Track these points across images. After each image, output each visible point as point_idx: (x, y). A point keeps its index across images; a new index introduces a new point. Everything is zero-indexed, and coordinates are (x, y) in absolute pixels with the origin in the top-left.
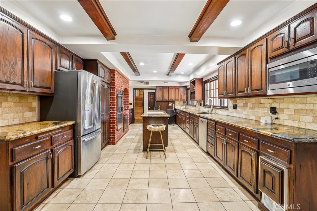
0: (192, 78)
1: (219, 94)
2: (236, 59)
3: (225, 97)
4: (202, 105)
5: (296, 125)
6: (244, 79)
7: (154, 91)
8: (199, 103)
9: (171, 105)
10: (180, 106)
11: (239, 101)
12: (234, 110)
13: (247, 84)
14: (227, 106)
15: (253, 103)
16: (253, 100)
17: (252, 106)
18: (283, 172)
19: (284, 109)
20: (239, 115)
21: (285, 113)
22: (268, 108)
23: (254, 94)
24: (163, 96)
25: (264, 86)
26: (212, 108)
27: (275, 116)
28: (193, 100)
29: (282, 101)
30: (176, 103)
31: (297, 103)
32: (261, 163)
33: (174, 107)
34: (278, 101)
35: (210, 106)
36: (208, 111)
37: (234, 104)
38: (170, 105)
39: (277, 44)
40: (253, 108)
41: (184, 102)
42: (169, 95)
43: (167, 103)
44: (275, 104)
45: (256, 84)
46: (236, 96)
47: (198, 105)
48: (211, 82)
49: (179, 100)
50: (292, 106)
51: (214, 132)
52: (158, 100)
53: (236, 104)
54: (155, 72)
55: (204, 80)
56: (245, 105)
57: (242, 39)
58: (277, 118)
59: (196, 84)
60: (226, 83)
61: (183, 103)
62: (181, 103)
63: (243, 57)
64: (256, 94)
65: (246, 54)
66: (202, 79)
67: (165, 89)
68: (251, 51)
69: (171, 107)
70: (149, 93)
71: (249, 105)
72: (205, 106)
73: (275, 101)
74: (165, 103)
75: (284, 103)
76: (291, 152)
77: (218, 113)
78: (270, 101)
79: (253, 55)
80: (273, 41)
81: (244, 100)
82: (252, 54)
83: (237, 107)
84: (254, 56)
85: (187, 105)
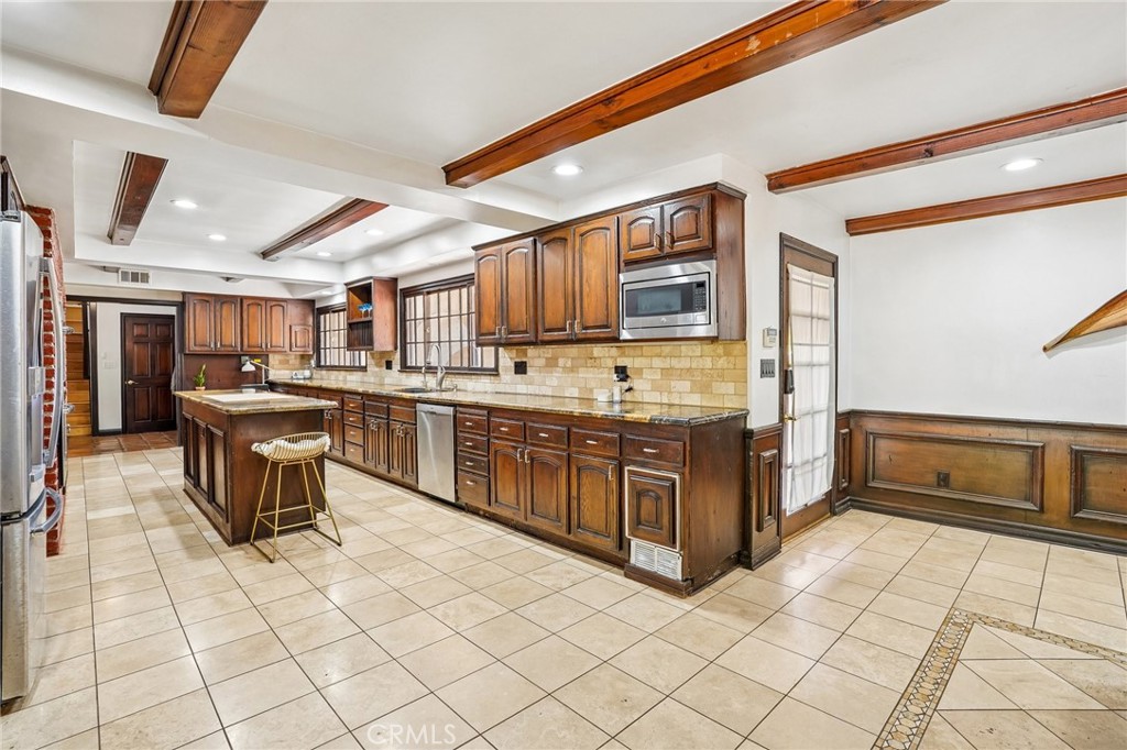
0: (357, 273)
1: (479, 334)
2: (539, 245)
3: (503, 341)
4: (396, 366)
5: (665, 401)
6: (563, 301)
7: (172, 311)
8: (381, 358)
9: (253, 368)
10: (288, 372)
11: (531, 351)
12: (519, 376)
13: (570, 311)
14: (493, 366)
15: (572, 359)
16: (573, 350)
17: (569, 364)
18: (674, 485)
19: (642, 369)
20: (531, 389)
21: (644, 376)
22: (610, 368)
23: (588, 336)
24: (218, 333)
25: (613, 320)
26: (440, 375)
27: (626, 385)
28: (354, 350)
29: (638, 352)
30: (274, 359)
31: (665, 357)
32: (629, 477)
33: (267, 377)
34: (632, 352)
35: (431, 370)
36: (425, 383)
37: (517, 360)
38: (248, 367)
39: (640, 234)
40: (572, 369)
41: (304, 358)
42: (245, 328)
43: (234, 362)
44: (624, 359)
45: (593, 310)
46: (540, 338)
47: (378, 365)
48: (429, 293)
49: (287, 348)
50: (657, 362)
51: (485, 439)
52: (197, 348)
53: (524, 360)
54: (217, 237)
55: (401, 285)
56: (551, 363)
57: (558, 201)
58: (630, 389)
59: (375, 296)
60: (505, 305)
61: (298, 362)
62: (295, 362)
63: (558, 247)
64: (595, 336)
65: (566, 240)
66: (394, 281)
67: (225, 307)
68: (582, 235)
69: (250, 375)
70: (124, 317)
71: (561, 362)
72: (405, 368)
73: (624, 353)
74: (224, 362)
75: (642, 356)
76: (685, 444)
77: (462, 388)
78: (614, 352)
79: (585, 244)
80: (633, 226)
81: (549, 351)
82: (583, 243)
83: (528, 369)
84: (587, 249)
85: (319, 366)
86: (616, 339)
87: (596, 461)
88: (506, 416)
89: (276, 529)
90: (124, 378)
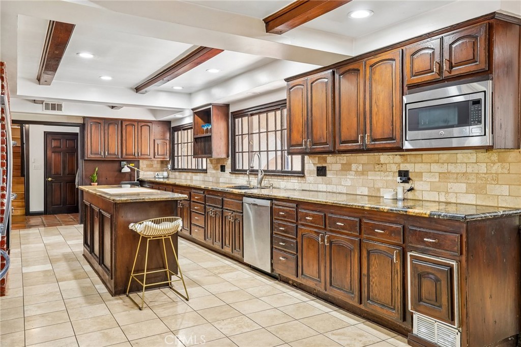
0: (200, 101)
1: (290, 145)
2: (337, 76)
3: (308, 151)
4: (228, 169)
5: (443, 199)
6: (356, 119)
7: (76, 130)
8: (218, 163)
9: (129, 170)
10: (152, 173)
11: (330, 158)
12: (320, 178)
13: (362, 127)
14: (299, 169)
15: (363, 164)
16: (364, 158)
17: (360, 168)
19: (422, 173)
20: (330, 188)
21: (424, 179)
22: (394, 172)
23: (376, 147)
24: (106, 145)
25: (397, 134)
26: (260, 176)
27: (408, 186)
28: (198, 158)
29: (419, 159)
30: (143, 164)
31: (443, 163)
32: (411, 261)
33: (138, 176)
34: (413, 159)
35: (253, 172)
36: (249, 182)
37: (319, 165)
38: (126, 169)
39: (421, 62)
40: (363, 173)
41: (163, 163)
42: (124, 142)
43: (116, 165)
44: (406, 164)
45: (380, 125)
46: (337, 148)
47: (215, 168)
48: (252, 115)
49: (152, 156)
50: (435, 168)
51: (295, 225)
52: (93, 156)
53: (324, 165)
54: (106, 78)
55: (232, 109)
56: (346, 168)
57: (352, 40)
58: (411, 189)
59: (214, 118)
60: (310, 121)
61: (159, 166)
62: (157, 165)
63: (353, 78)
64: (382, 146)
65: (359, 70)
66: (227, 106)
67: (111, 127)
68: (371, 66)
69: (127, 175)
70: (46, 134)
71: (354, 167)
72: (235, 171)
73: (406, 160)
74: (110, 165)
75: (422, 162)
76: (461, 236)
77: (278, 186)
78: (398, 159)
79: (374, 73)
80: (415, 56)
81: (344, 158)
82: (372, 73)
83: (328, 172)
84: (376, 76)
85: (173, 169)
86: (400, 149)
87: (383, 247)
88: (311, 208)
89: (144, 286)
90: (46, 176)
